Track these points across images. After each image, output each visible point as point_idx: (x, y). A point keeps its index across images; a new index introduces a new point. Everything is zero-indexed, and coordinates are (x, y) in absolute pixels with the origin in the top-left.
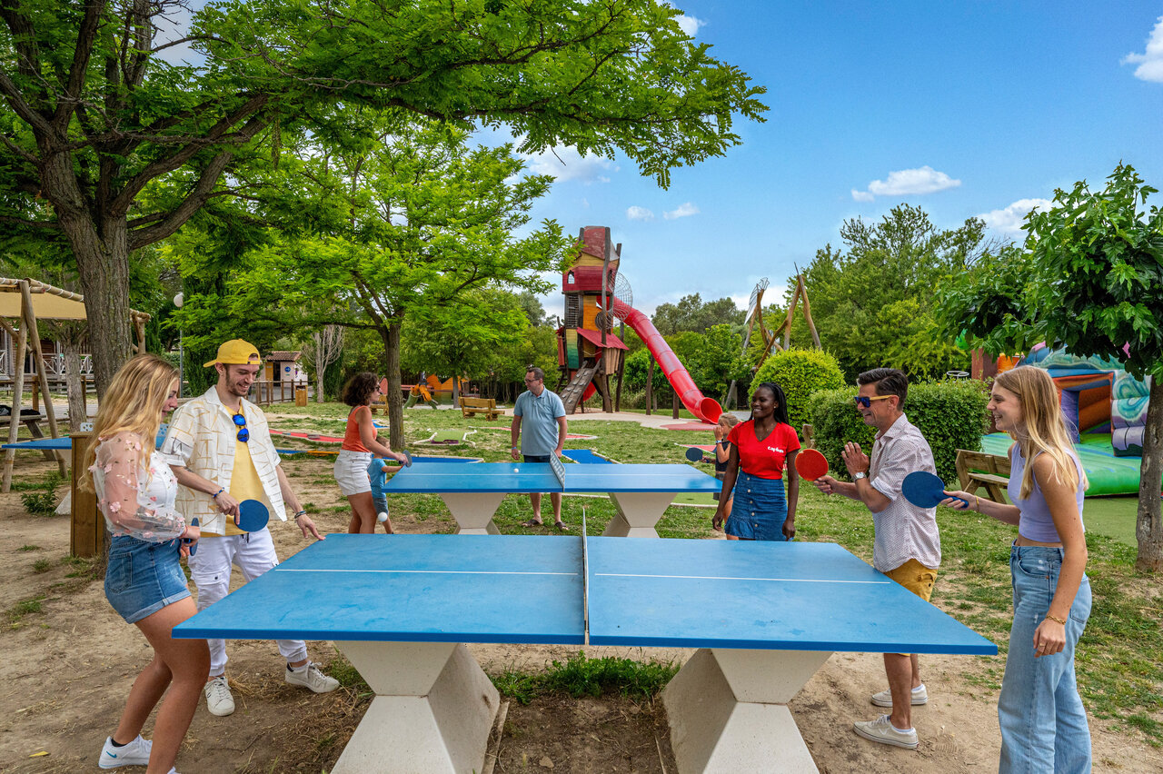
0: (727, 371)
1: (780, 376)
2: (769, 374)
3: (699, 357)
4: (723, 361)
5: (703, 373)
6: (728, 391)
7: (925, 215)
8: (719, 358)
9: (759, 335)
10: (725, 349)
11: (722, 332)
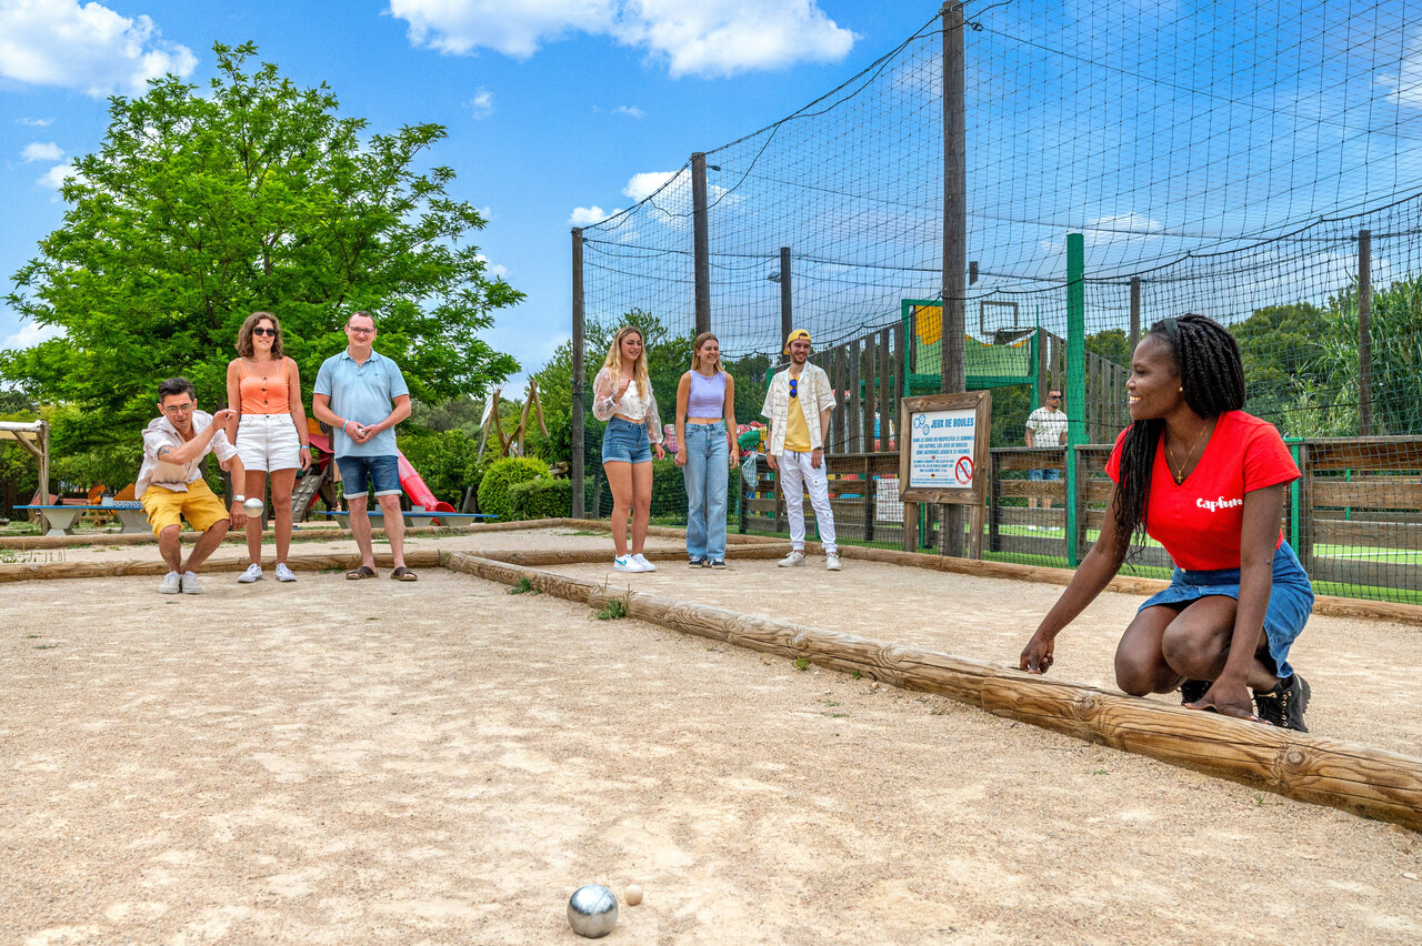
0: (462, 478)
1: (502, 478)
2: (493, 478)
3: (432, 463)
4: (456, 467)
5: (437, 480)
6: (463, 499)
7: (658, 321)
8: (453, 464)
9: (496, 439)
10: (460, 454)
11: (456, 437)
